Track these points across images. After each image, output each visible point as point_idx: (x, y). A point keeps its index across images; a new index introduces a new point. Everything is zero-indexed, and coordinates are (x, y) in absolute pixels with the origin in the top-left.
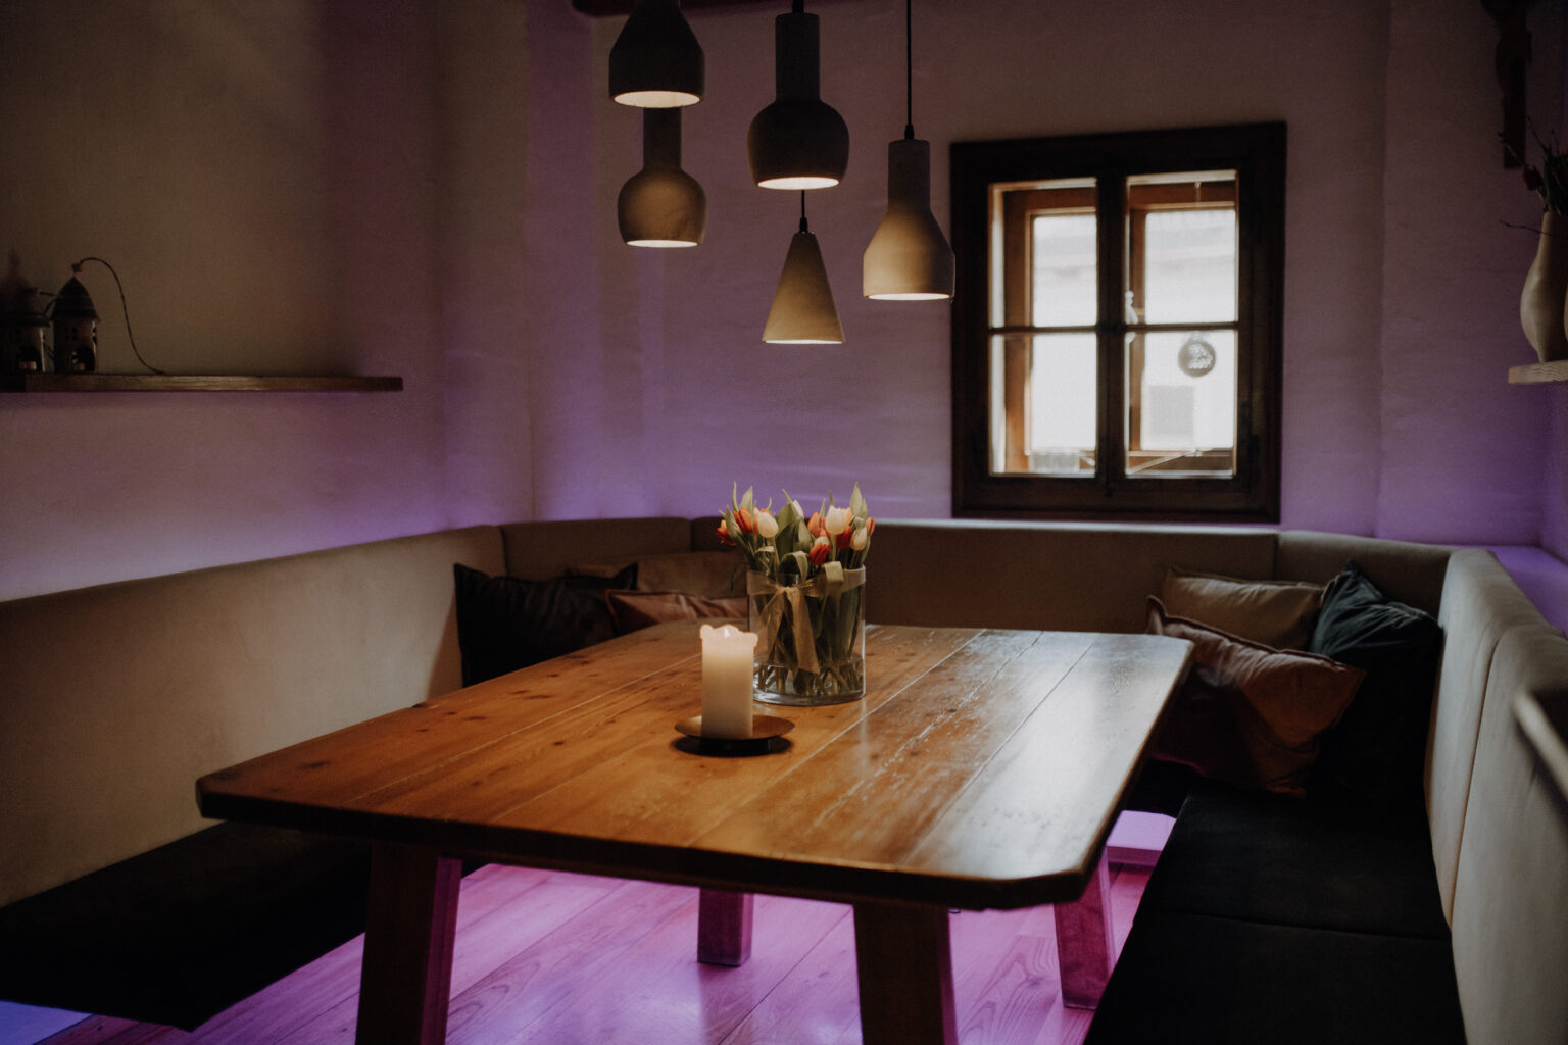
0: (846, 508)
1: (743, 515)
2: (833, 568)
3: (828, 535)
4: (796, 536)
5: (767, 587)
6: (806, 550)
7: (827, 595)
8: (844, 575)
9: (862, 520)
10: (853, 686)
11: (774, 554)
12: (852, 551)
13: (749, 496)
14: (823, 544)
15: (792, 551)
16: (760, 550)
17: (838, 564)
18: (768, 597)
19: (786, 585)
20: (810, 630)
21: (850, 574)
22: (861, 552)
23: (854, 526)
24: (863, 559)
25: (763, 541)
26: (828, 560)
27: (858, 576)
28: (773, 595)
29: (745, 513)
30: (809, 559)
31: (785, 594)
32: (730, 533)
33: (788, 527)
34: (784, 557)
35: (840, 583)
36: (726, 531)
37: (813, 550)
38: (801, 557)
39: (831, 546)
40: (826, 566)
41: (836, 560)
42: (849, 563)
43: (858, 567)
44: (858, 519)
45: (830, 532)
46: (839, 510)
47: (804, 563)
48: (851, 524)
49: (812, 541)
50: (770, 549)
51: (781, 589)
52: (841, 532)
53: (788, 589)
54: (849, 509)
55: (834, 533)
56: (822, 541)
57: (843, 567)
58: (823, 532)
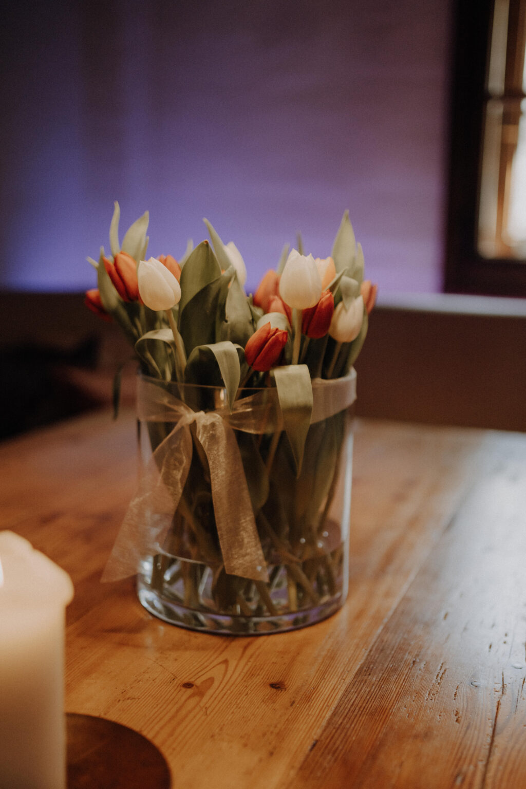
0: (324, 257)
1: (122, 266)
2: (293, 379)
3: (287, 311)
4: (219, 309)
5: (167, 409)
6: (237, 340)
7: (280, 428)
8: (314, 390)
9: (354, 282)
10: (326, 587)
11: (173, 345)
12: (332, 342)
13: (139, 230)
14: (273, 327)
15: (213, 341)
16: (149, 335)
17: (304, 369)
18: (169, 426)
19: (197, 410)
20: (246, 495)
21: (327, 389)
22: (349, 346)
23: (338, 295)
24: (355, 355)
25: (153, 319)
26: (283, 361)
27: (340, 391)
28: (175, 424)
29: (126, 262)
30: (244, 358)
31: (193, 426)
32: (103, 301)
33: (204, 292)
34: (195, 353)
35: (305, 410)
36: (98, 298)
37: (253, 339)
38: (226, 354)
39: (290, 333)
40: (278, 374)
41: (299, 363)
42: (326, 364)
43: (342, 373)
44: (345, 280)
45: (289, 304)
46: (310, 257)
47: (231, 368)
48: (332, 289)
49: (254, 321)
50: (166, 335)
51: (189, 416)
52: (312, 304)
53: (203, 418)
54: (329, 260)
55: (298, 306)
56: (273, 321)
57: (313, 376)
58: (276, 304)
